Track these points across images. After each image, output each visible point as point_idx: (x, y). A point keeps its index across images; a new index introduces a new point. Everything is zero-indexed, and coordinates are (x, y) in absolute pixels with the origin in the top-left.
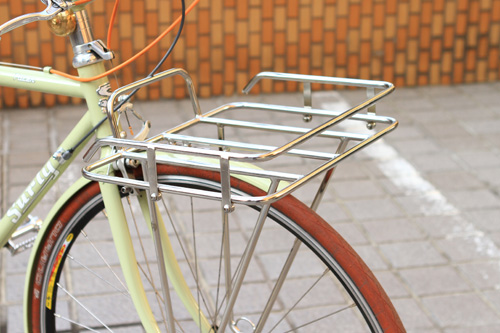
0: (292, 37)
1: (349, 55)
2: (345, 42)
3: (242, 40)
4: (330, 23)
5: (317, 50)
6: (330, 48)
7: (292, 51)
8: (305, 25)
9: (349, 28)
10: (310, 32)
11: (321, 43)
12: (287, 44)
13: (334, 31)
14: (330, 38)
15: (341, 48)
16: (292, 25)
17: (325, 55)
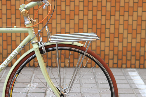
0: (120, 48)
1: (140, 56)
2: (139, 51)
3: (103, 48)
4: (134, 45)
5: (129, 53)
6: (134, 53)
7: (120, 53)
8: (125, 45)
9: (141, 47)
10: (127, 47)
11: (131, 51)
12: (118, 51)
13: (135, 47)
14: (134, 49)
15: (138, 53)
16: (120, 44)
17: (132, 55)
